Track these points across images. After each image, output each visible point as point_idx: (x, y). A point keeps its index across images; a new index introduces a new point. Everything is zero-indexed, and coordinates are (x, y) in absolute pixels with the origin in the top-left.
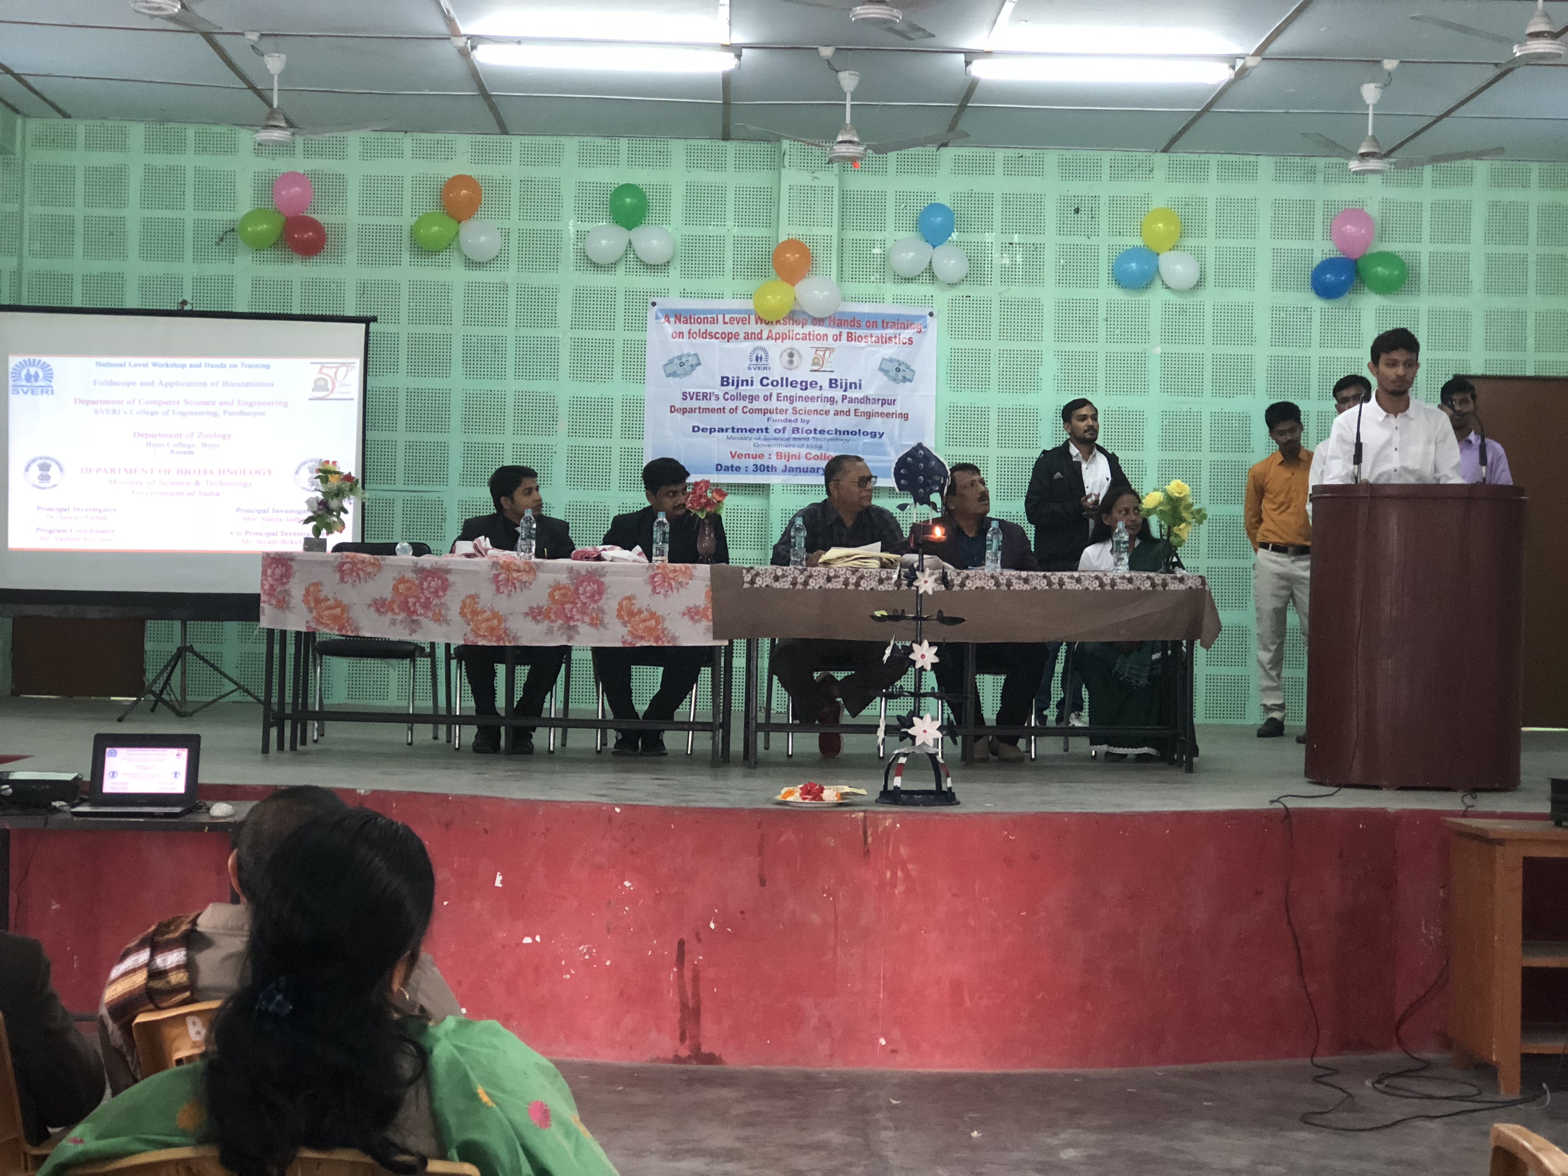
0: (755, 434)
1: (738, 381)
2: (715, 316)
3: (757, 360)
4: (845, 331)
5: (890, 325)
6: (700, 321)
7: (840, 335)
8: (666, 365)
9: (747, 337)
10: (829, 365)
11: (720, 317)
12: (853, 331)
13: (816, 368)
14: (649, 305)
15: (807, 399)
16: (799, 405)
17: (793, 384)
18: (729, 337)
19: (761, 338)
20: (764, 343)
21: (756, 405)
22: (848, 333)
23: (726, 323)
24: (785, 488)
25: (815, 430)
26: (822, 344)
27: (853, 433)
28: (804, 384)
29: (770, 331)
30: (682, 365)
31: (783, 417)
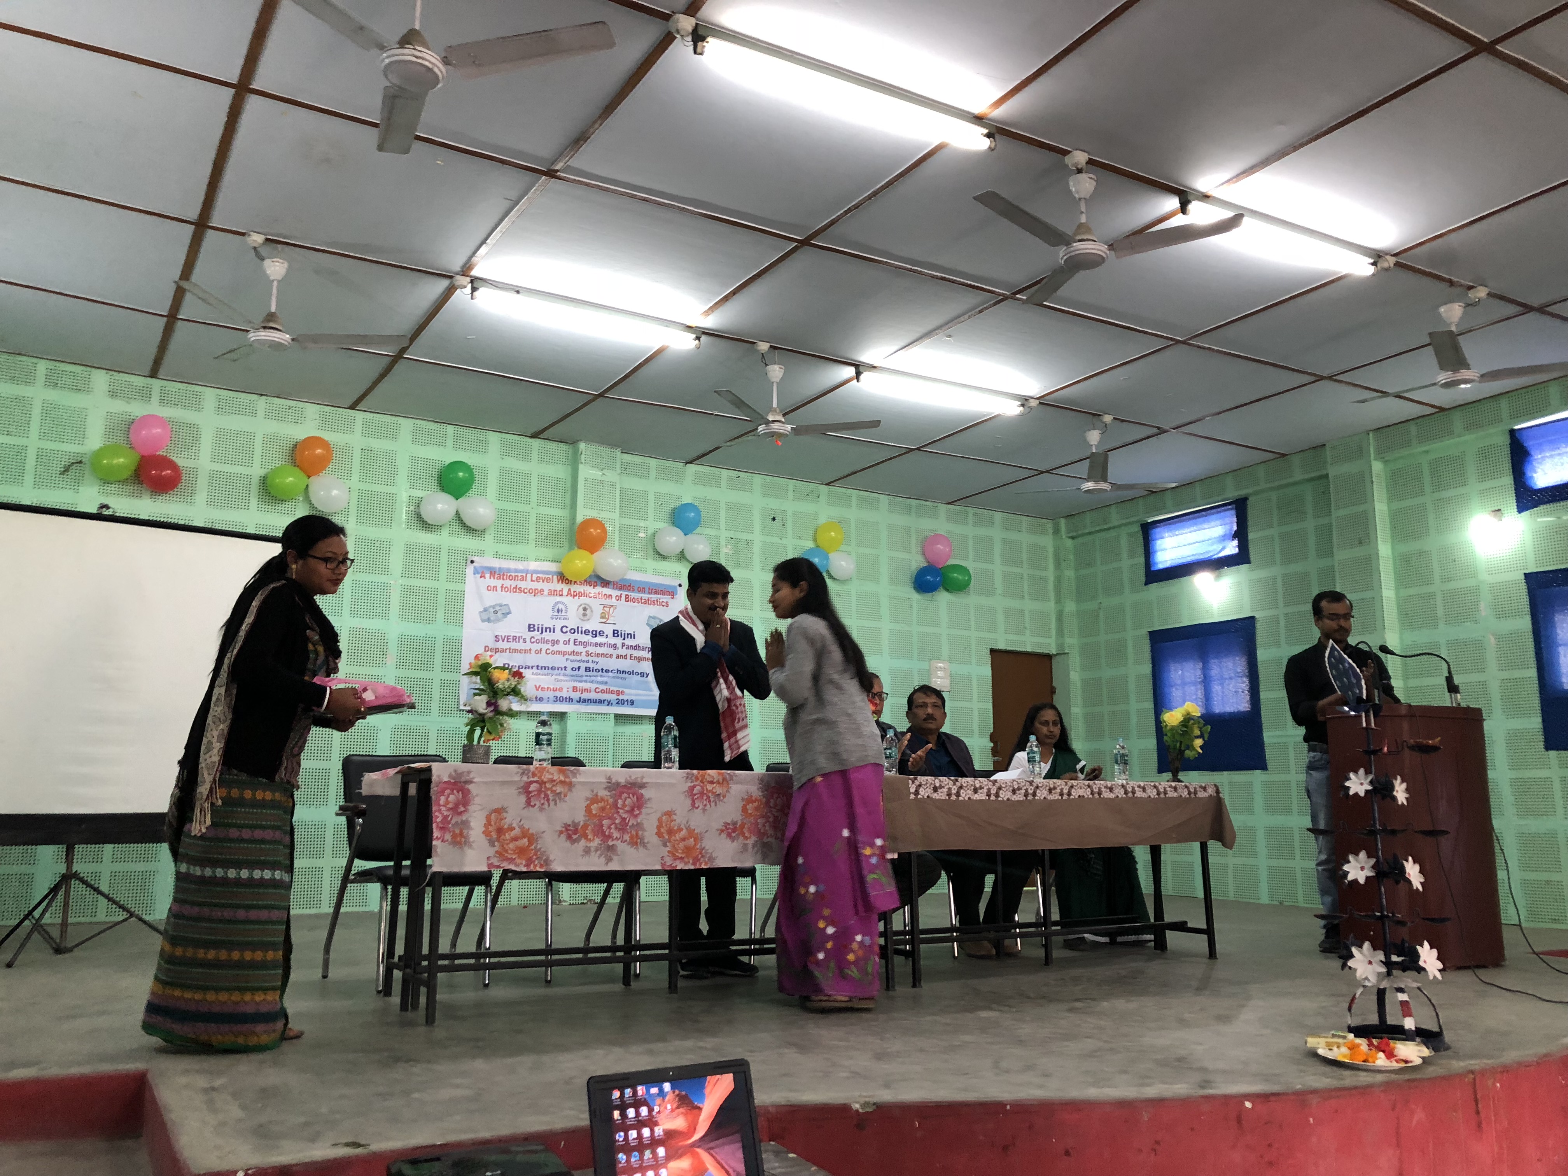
0: (556, 672)
1: (542, 628)
2: (524, 575)
3: (558, 612)
4: (624, 593)
5: (653, 591)
6: (511, 578)
7: (621, 596)
8: (482, 612)
9: (552, 593)
10: (612, 618)
11: (529, 576)
12: (629, 594)
13: (604, 620)
14: (469, 562)
15: (596, 645)
16: (591, 649)
17: (586, 632)
18: (536, 592)
19: (562, 595)
20: (563, 599)
21: (556, 648)
22: (626, 595)
23: (534, 581)
24: (579, 716)
25: (602, 669)
26: (608, 602)
27: (629, 673)
28: (594, 633)
29: (569, 590)
30: (496, 612)
31: (579, 658)
